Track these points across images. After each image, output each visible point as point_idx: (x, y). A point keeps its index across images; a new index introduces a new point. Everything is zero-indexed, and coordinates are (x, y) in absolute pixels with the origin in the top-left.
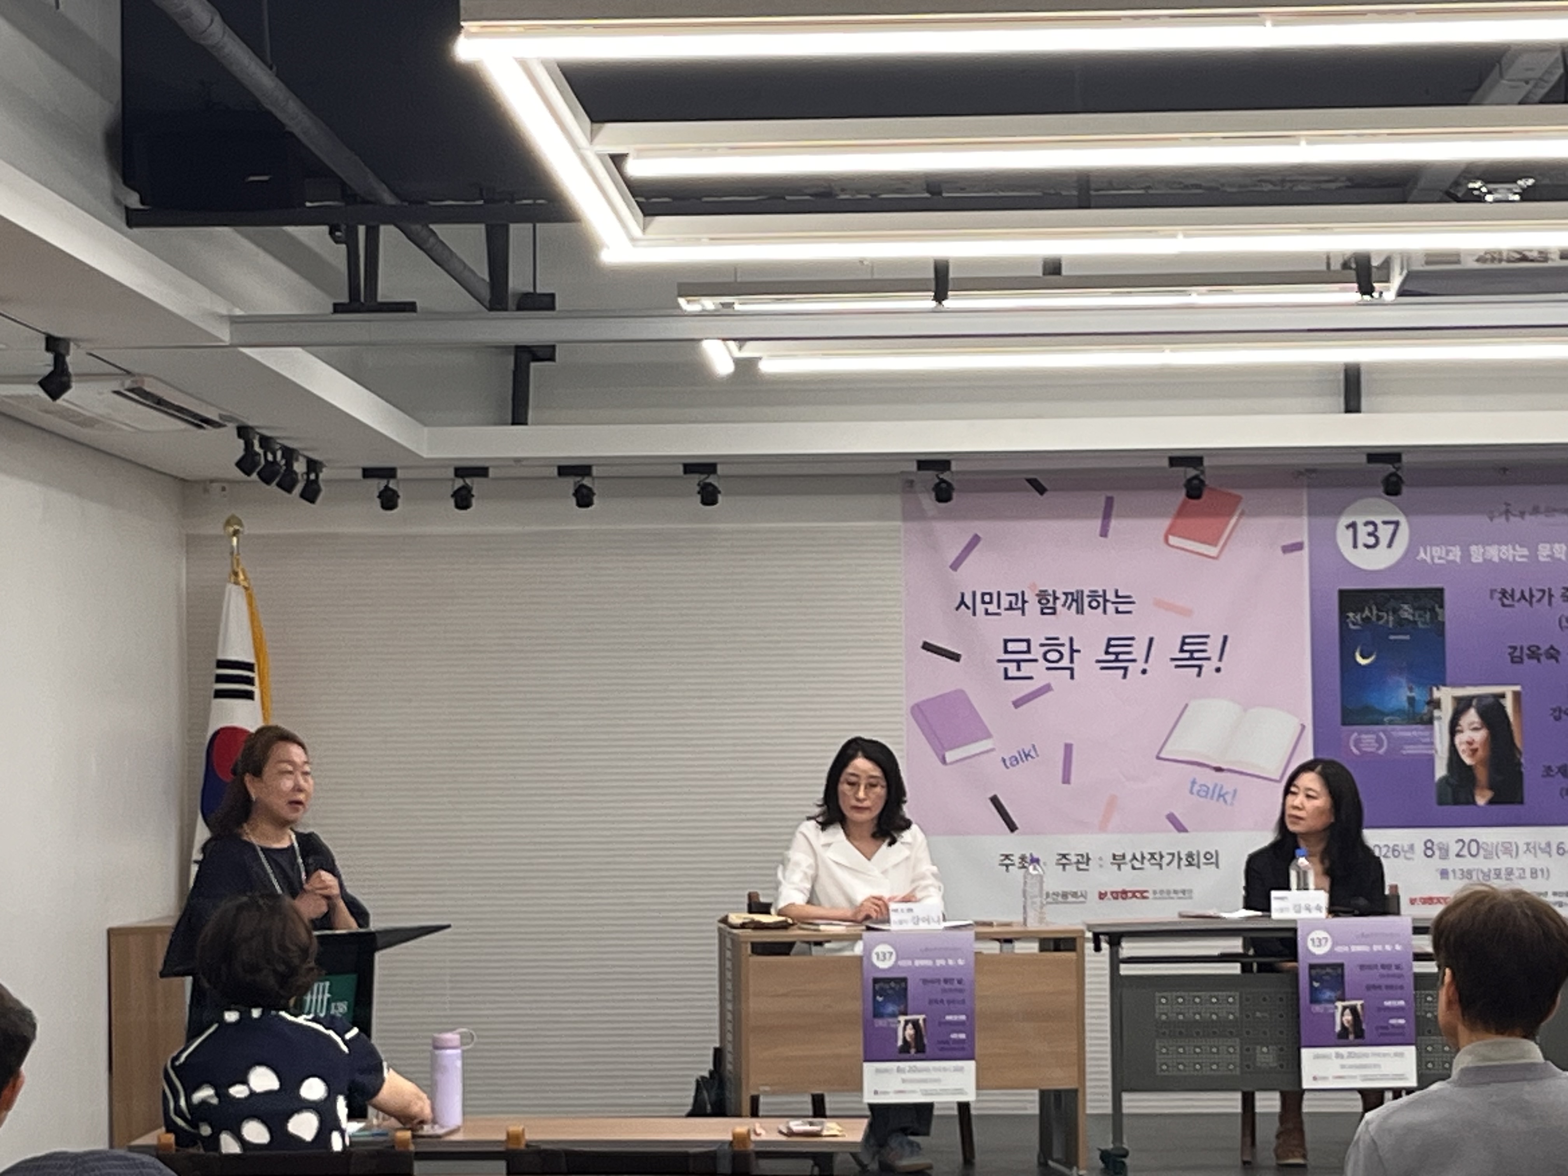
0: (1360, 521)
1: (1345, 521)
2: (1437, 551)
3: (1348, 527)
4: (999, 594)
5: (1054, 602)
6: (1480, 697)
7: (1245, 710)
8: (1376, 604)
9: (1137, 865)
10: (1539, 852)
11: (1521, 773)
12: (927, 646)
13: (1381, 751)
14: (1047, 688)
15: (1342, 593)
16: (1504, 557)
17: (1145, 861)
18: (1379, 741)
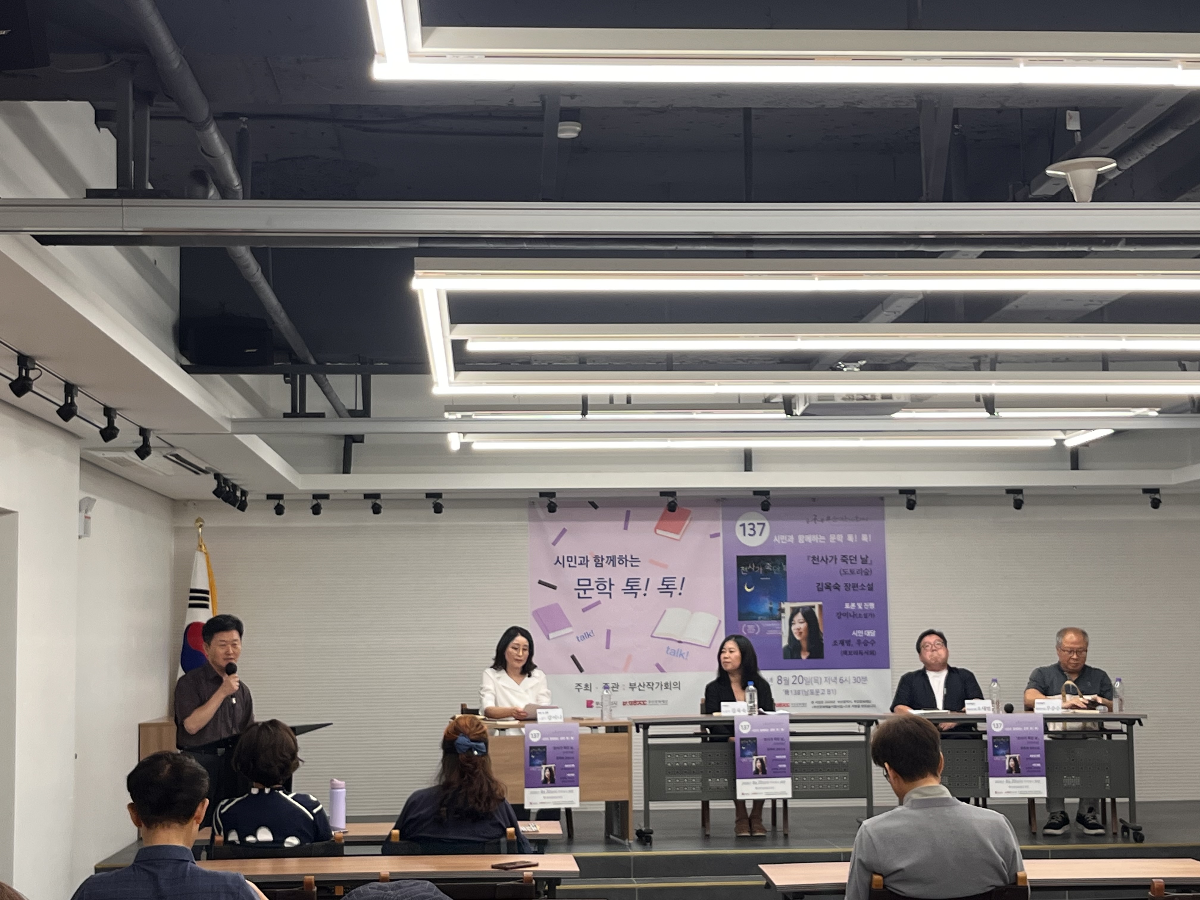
0: (747, 523)
1: (740, 522)
2: (783, 537)
3: (741, 526)
4: (575, 557)
5: (602, 561)
6: (803, 608)
7: (692, 613)
8: (755, 563)
9: (641, 688)
10: (831, 682)
11: (823, 644)
12: (540, 582)
13: (757, 633)
14: (599, 603)
15: (738, 557)
16: (814, 540)
17: (645, 687)
18: (756, 629)
